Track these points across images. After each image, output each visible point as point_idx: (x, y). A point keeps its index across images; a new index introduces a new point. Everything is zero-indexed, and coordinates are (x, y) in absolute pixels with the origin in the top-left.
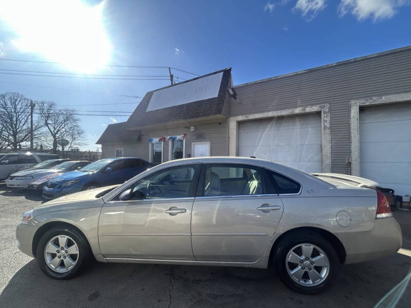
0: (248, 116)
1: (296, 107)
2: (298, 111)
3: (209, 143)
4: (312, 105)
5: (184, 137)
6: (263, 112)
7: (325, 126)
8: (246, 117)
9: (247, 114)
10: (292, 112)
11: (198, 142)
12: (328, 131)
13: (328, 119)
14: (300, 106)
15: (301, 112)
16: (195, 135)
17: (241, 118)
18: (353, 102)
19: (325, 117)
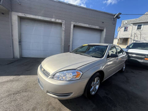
2: (53, 20)
4: (59, 19)
6: (36, 15)
8: (24, 15)
13: (64, 27)
14: (54, 18)
17: (21, 15)
18: (72, 22)
19: (63, 26)
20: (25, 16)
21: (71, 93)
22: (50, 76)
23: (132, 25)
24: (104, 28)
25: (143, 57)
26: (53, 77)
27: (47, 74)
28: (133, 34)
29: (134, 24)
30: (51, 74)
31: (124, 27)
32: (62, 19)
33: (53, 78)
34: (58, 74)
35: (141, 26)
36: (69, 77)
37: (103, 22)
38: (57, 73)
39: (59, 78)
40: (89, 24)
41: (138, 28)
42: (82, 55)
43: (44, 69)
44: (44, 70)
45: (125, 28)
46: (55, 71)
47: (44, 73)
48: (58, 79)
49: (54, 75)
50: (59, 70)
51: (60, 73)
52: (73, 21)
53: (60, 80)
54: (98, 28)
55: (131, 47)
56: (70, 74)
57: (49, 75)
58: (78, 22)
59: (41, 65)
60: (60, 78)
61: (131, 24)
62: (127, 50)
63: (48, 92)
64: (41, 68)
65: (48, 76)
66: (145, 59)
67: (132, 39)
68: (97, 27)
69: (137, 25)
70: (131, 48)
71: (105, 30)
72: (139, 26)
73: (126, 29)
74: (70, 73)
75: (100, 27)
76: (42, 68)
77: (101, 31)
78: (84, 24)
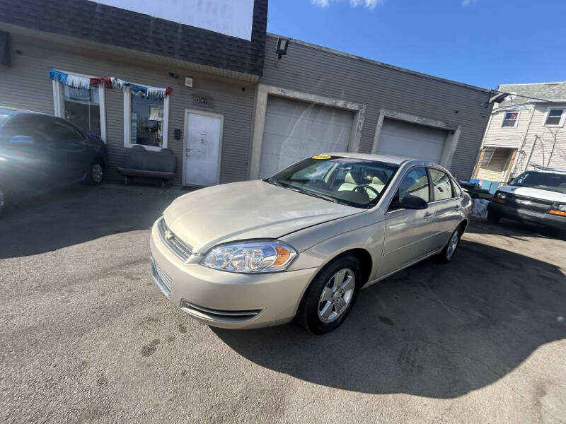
0: (286, 90)
1: (339, 99)
2: (340, 104)
3: (222, 117)
4: (354, 102)
5: (167, 93)
6: (304, 91)
7: (358, 129)
8: (282, 91)
9: (287, 88)
10: (335, 103)
11: (199, 110)
12: (360, 134)
13: (362, 122)
14: (344, 99)
15: (343, 106)
16: (192, 95)
17: (275, 90)
18: (382, 110)
19: (360, 120)
20: (282, 94)
21: (258, 311)
22: (192, 257)
23: (532, 107)
24: (456, 127)
25: (547, 206)
26: (202, 258)
27: (184, 248)
28: (531, 137)
29: (541, 105)
30: (195, 251)
31: (504, 114)
32: (361, 103)
33: (200, 262)
34: (218, 251)
35: (560, 112)
36: (253, 264)
37: (457, 112)
38: (215, 247)
39: (220, 262)
40: (421, 116)
41: (549, 121)
42: (304, 192)
43: (172, 233)
44: (173, 237)
45: (508, 116)
46: (210, 241)
47: (172, 245)
48: (219, 267)
49: (205, 255)
50: (223, 238)
51: (226, 248)
52: (385, 108)
53: (224, 269)
54: (441, 127)
55: (520, 181)
56: (256, 253)
57: (191, 254)
58: (396, 110)
59: (163, 220)
60: (225, 264)
61: (528, 104)
62: (512, 190)
63: (184, 303)
64: (163, 228)
65: (187, 257)
66: (552, 212)
67: (525, 154)
68: (440, 124)
69: (549, 109)
70: (521, 185)
71: (458, 133)
72: (553, 112)
73: (509, 120)
74: (257, 250)
75: (447, 123)
76: (167, 229)
77: (446, 133)
78: (408, 116)
